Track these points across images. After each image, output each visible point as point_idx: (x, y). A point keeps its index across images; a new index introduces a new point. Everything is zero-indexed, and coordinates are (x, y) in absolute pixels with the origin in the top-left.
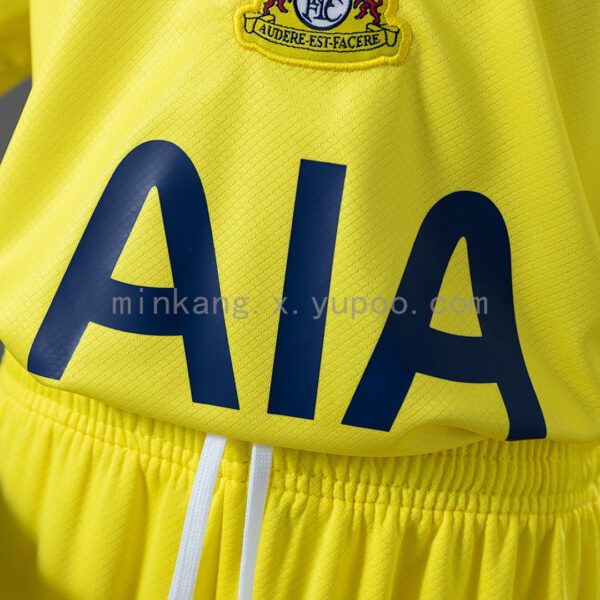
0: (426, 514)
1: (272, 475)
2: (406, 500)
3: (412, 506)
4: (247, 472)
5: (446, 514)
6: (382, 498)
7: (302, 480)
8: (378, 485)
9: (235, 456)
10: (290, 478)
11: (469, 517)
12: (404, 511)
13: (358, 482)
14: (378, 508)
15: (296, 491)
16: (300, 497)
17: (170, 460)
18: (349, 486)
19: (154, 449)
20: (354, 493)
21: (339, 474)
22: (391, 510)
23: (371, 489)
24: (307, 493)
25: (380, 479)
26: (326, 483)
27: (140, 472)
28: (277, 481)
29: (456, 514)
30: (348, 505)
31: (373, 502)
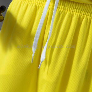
0: (82, 15)
1: (58, 6)
2: (79, 12)
3: (80, 13)
4: (54, 5)
5: (86, 16)
6: (76, 11)
7: (63, 7)
8: (75, 9)
9: (52, 2)
10: (61, 6)
11: (89, 17)
12: (79, 14)
13: (72, 8)
14: (75, 13)
15: (62, 9)
16: (62, 10)
17: (41, 4)
18: (70, 8)
19: (39, 2)
20: (71, 10)
21: (69, 6)
22: (77, 13)
23: (74, 9)
24: (63, 9)
25: (76, 8)
26: (67, 8)
27: (36, 6)
28: (59, 7)
29: (87, 16)
30: (70, 11)
31: (74, 12)
